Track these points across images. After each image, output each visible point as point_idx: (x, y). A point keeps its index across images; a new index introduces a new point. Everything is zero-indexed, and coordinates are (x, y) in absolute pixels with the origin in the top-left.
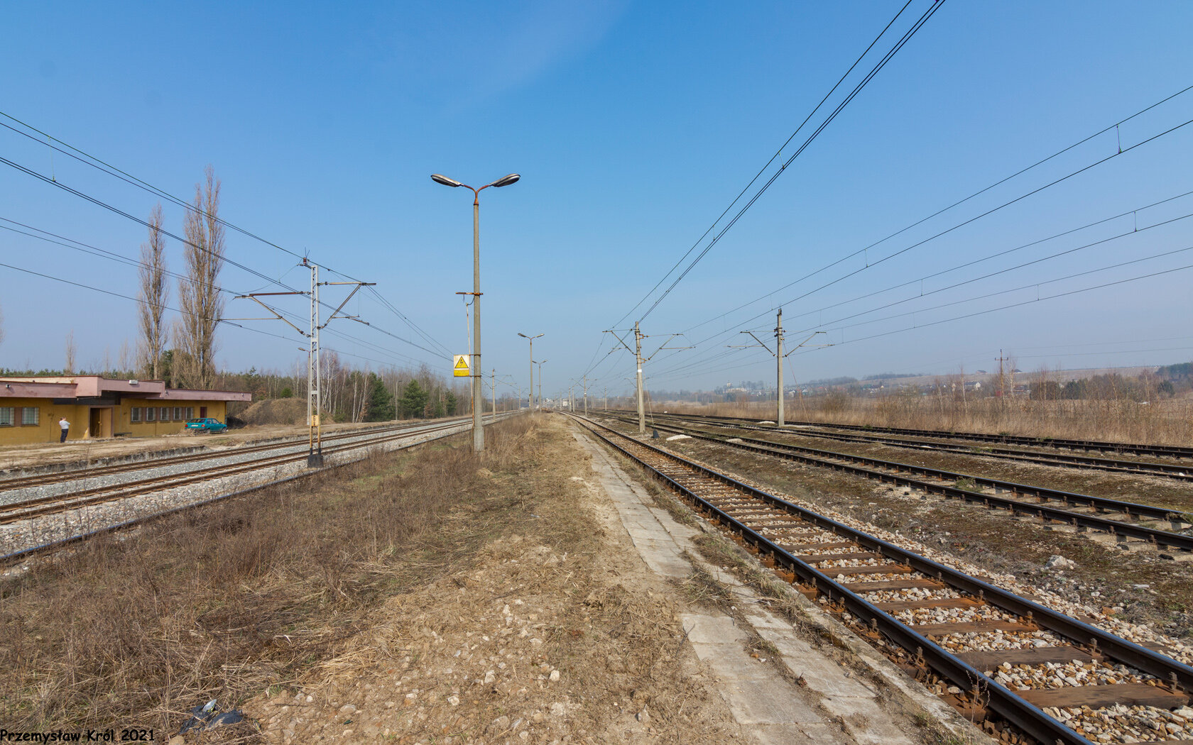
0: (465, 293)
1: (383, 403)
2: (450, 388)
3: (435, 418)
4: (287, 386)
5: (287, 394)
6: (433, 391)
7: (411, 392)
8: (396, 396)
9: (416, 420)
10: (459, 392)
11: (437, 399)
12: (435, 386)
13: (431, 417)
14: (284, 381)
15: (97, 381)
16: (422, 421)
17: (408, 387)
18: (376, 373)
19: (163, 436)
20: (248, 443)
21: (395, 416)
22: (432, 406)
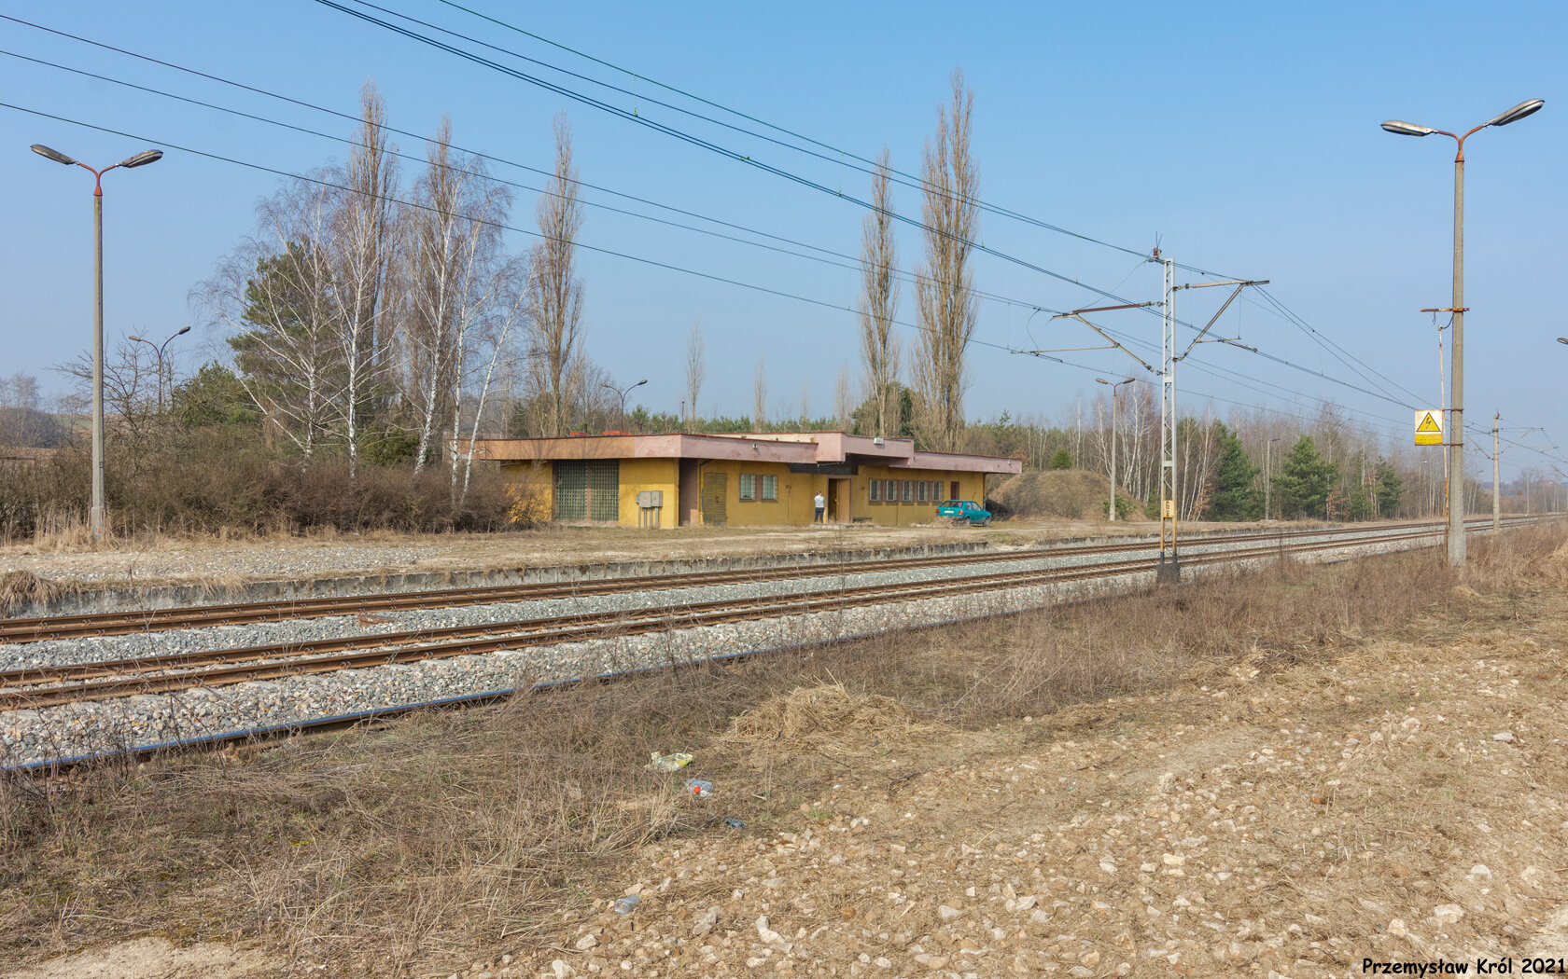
0: (1437, 310)
1: (1238, 484)
2: (1386, 455)
3: (1350, 520)
4: (1060, 447)
5: (1063, 462)
6: (1346, 462)
7: (1298, 462)
8: (1268, 470)
9: (1313, 522)
10: (1409, 464)
11: (1356, 478)
12: (1352, 451)
13: (1342, 518)
14: (1053, 438)
15: (839, 441)
16: (1325, 525)
17: (1293, 453)
18: (1225, 422)
19: (912, 525)
20: (1040, 543)
21: (1264, 511)
22: (1345, 495)
